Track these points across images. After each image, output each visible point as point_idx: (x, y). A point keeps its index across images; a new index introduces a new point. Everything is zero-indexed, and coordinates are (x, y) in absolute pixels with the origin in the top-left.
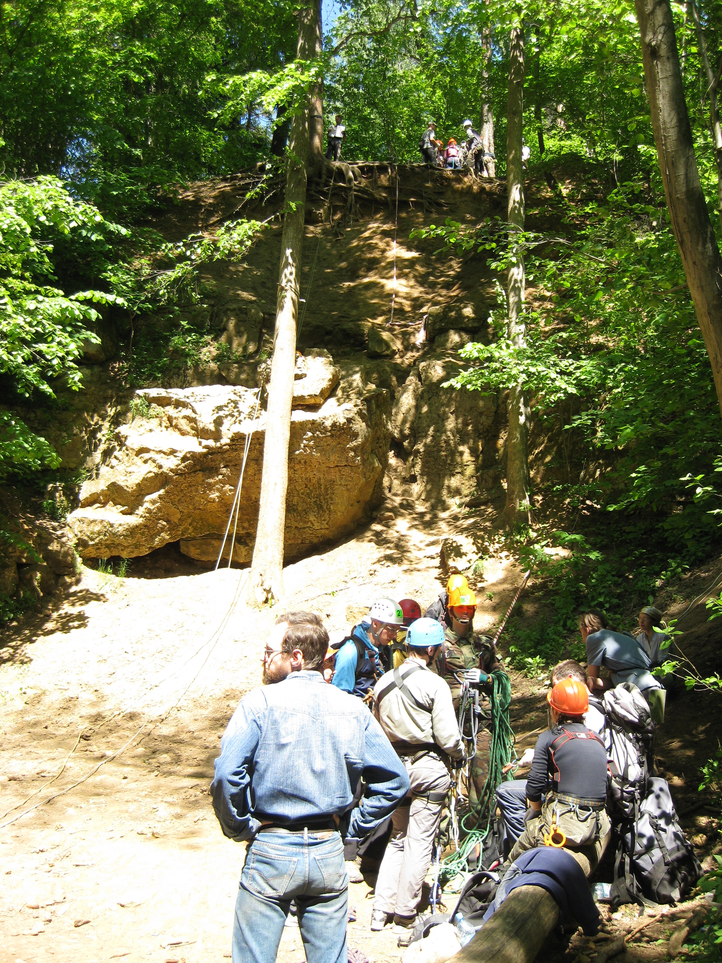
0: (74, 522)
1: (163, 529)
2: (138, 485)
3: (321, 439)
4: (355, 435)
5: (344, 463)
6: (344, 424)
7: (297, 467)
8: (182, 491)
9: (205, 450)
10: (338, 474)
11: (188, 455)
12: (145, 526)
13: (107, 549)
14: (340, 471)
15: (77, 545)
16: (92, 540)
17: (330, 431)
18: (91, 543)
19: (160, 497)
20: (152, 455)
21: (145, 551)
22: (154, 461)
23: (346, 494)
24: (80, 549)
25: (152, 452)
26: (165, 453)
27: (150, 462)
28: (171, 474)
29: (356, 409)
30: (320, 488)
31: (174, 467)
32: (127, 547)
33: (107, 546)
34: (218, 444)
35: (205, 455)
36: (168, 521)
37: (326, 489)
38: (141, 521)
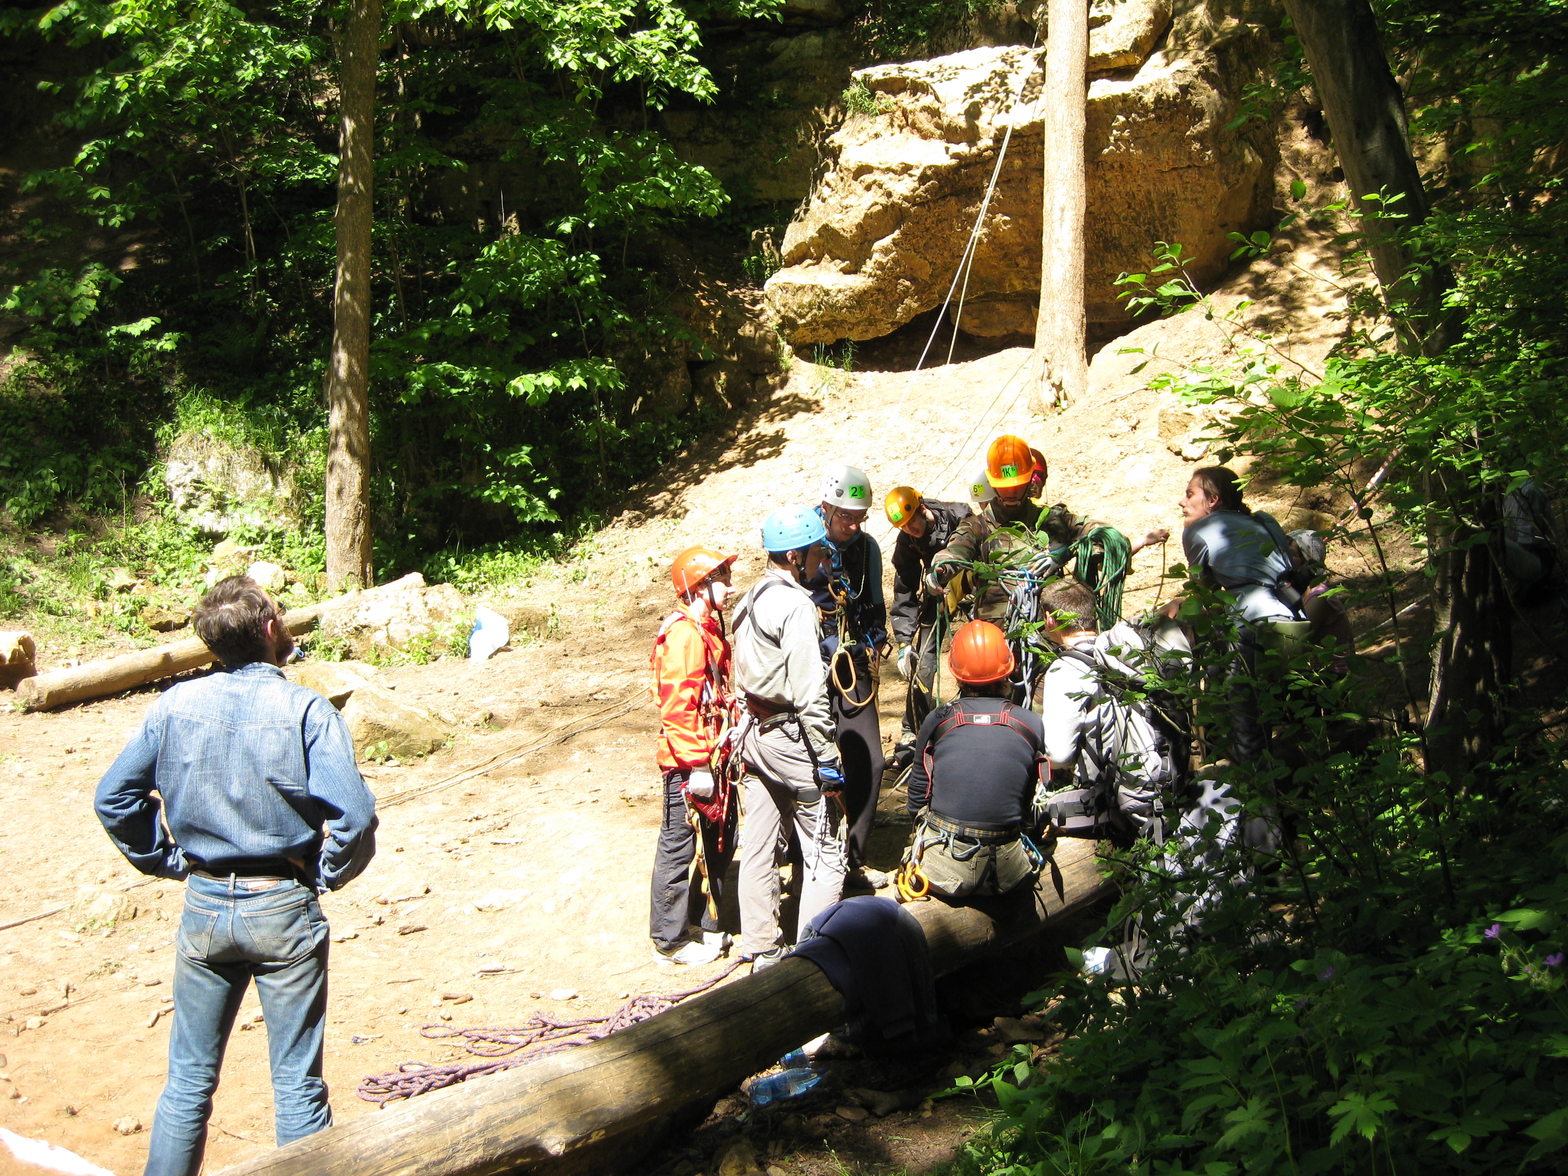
0: (774, 292)
1: (906, 293)
2: (859, 226)
3: (1141, 126)
4: (1199, 114)
5: (1185, 163)
6: (1176, 96)
7: (1109, 175)
8: (927, 230)
9: (954, 162)
10: (1178, 182)
11: (929, 172)
12: (879, 290)
13: (826, 330)
14: (1181, 177)
15: (781, 327)
16: (802, 317)
17: (1153, 111)
18: (801, 322)
19: (895, 242)
20: (876, 176)
21: (886, 329)
22: (880, 186)
23: (1197, 214)
24: (787, 332)
25: (876, 172)
26: (894, 172)
27: (874, 187)
28: (906, 205)
29: (1195, 69)
30: (1151, 206)
31: (909, 194)
32: (857, 324)
33: (827, 325)
34: (974, 150)
35: (955, 170)
36: (913, 280)
37: (1163, 209)
38: (870, 282)
